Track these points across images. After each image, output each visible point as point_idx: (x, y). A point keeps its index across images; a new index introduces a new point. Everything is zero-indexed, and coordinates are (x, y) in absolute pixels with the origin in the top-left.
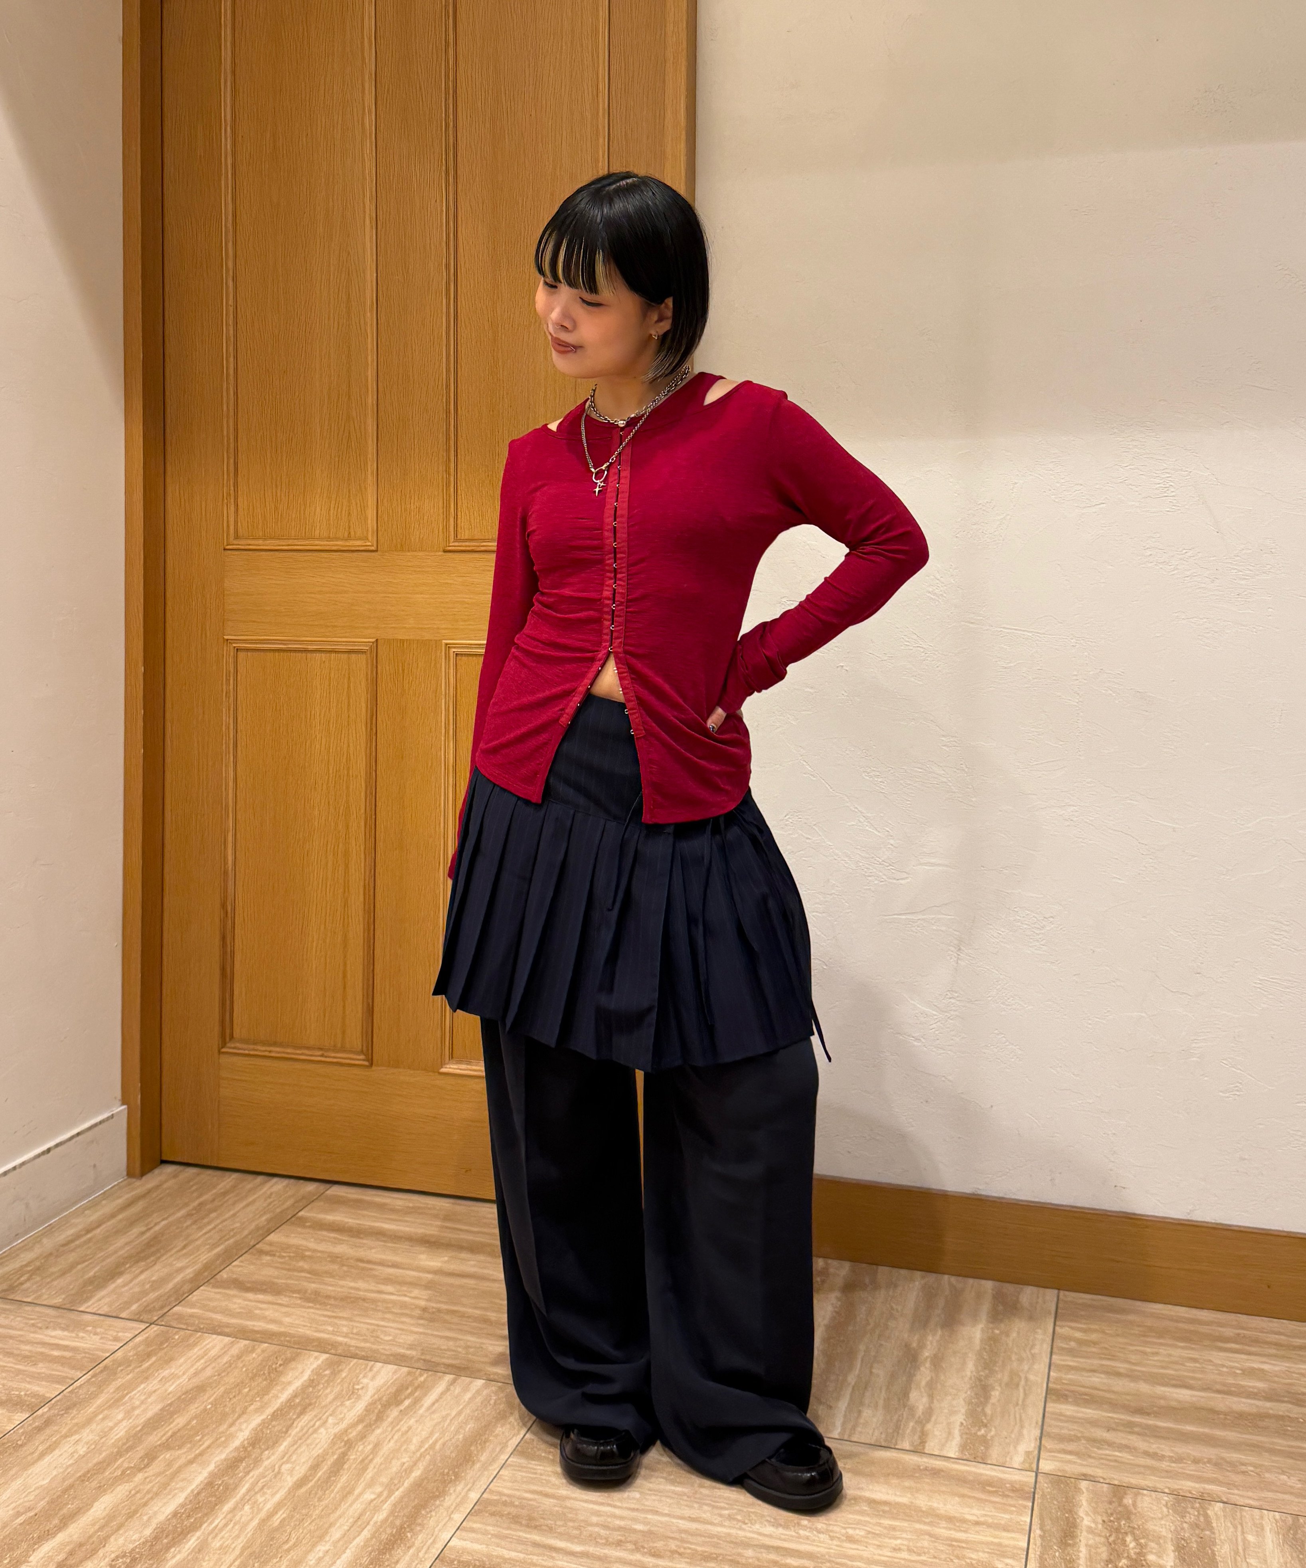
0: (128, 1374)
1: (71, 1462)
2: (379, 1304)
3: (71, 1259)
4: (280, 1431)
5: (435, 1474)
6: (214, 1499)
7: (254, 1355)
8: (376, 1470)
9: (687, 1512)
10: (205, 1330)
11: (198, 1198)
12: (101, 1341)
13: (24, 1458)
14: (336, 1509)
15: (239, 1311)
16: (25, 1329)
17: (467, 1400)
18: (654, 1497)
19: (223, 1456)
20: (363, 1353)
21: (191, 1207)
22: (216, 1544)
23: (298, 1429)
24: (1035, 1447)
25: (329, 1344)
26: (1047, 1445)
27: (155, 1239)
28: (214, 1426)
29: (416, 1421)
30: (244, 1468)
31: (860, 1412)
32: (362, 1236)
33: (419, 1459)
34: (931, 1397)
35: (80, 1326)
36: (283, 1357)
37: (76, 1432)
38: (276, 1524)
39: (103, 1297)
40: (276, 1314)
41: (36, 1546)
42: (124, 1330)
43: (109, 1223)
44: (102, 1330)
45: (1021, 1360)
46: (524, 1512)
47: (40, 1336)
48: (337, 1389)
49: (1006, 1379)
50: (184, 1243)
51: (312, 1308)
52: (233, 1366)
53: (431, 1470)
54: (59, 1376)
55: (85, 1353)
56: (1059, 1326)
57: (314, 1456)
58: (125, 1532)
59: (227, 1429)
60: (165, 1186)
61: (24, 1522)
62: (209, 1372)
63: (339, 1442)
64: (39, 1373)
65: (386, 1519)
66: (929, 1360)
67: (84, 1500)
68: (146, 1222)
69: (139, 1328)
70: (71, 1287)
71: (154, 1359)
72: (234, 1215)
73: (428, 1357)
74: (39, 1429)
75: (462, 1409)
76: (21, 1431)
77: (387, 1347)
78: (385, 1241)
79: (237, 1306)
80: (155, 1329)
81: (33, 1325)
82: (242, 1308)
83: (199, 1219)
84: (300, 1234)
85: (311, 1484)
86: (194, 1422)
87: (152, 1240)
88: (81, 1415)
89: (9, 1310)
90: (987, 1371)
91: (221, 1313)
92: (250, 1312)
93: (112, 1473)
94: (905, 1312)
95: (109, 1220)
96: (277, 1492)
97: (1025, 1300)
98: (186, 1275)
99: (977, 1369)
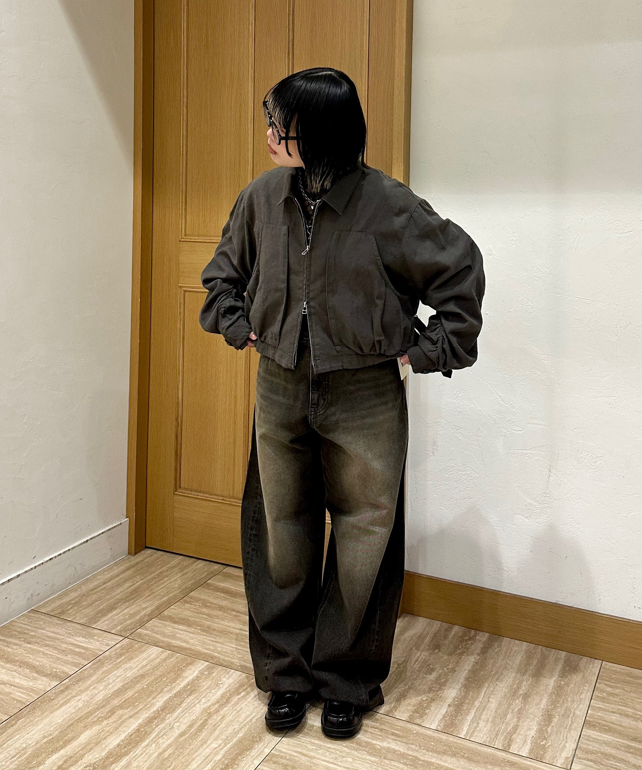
0: (110, 665)
1: (74, 711)
3: (93, 599)
4: (177, 704)
5: (249, 737)
6: (138, 739)
7: (172, 660)
8: (220, 731)
10: (151, 644)
11: (161, 568)
12: (100, 645)
13: (53, 706)
14: (197, 751)
15: (169, 634)
16: (66, 635)
18: (359, 762)
19: (147, 715)
20: (226, 664)
21: (156, 574)
22: (135, 764)
23: (186, 703)
24: (571, 755)
25: (210, 657)
26: (578, 754)
27: (136, 590)
28: (145, 698)
29: (245, 705)
30: (156, 723)
31: (478, 723)
32: (237, 597)
33: (243, 727)
34: (519, 718)
35: (92, 636)
36: (186, 662)
37: (79, 695)
38: (166, 756)
39: (105, 621)
40: (187, 638)
41: (50, 756)
42: (112, 640)
43: (114, 580)
44: (102, 639)
45: (573, 701)
46: (291, 763)
47: (72, 640)
48: (209, 683)
49: (562, 712)
50: (150, 593)
51: (205, 635)
52: (161, 665)
53: (248, 734)
54: (77, 663)
55: (92, 651)
57: (192, 720)
58: (93, 753)
59: (151, 700)
60: (146, 561)
61: (47, 741)
62: (148, 667)
63: (205, 713)
64: (67, 660)
65: (221, 759)
66: (522, 696)
67: (77, 733)
68: (133, 580)
69: (119, 639)
70: (91, 614)
71: (123, 657)
72: (176, 580)
74: (62, 691)
76: (54, 691)
79: (168, 631)
80: (127, 641)
81: (69, 633)
82: (171, 633)
83: (158, 581)
84: (207, 593)
85: (188, 735)
86: (137, 694)
87: (133, 591)
88: (83, 685)
89: (60, 624)
90: (553, 706)
91: (160, 634)
92: (174, 635)
93: (92, 719)
94: (513, 666)
95: (115, 578)
96: (170, 738)
97: (582, 665)
98: (146, 612)
99: (547, 704)
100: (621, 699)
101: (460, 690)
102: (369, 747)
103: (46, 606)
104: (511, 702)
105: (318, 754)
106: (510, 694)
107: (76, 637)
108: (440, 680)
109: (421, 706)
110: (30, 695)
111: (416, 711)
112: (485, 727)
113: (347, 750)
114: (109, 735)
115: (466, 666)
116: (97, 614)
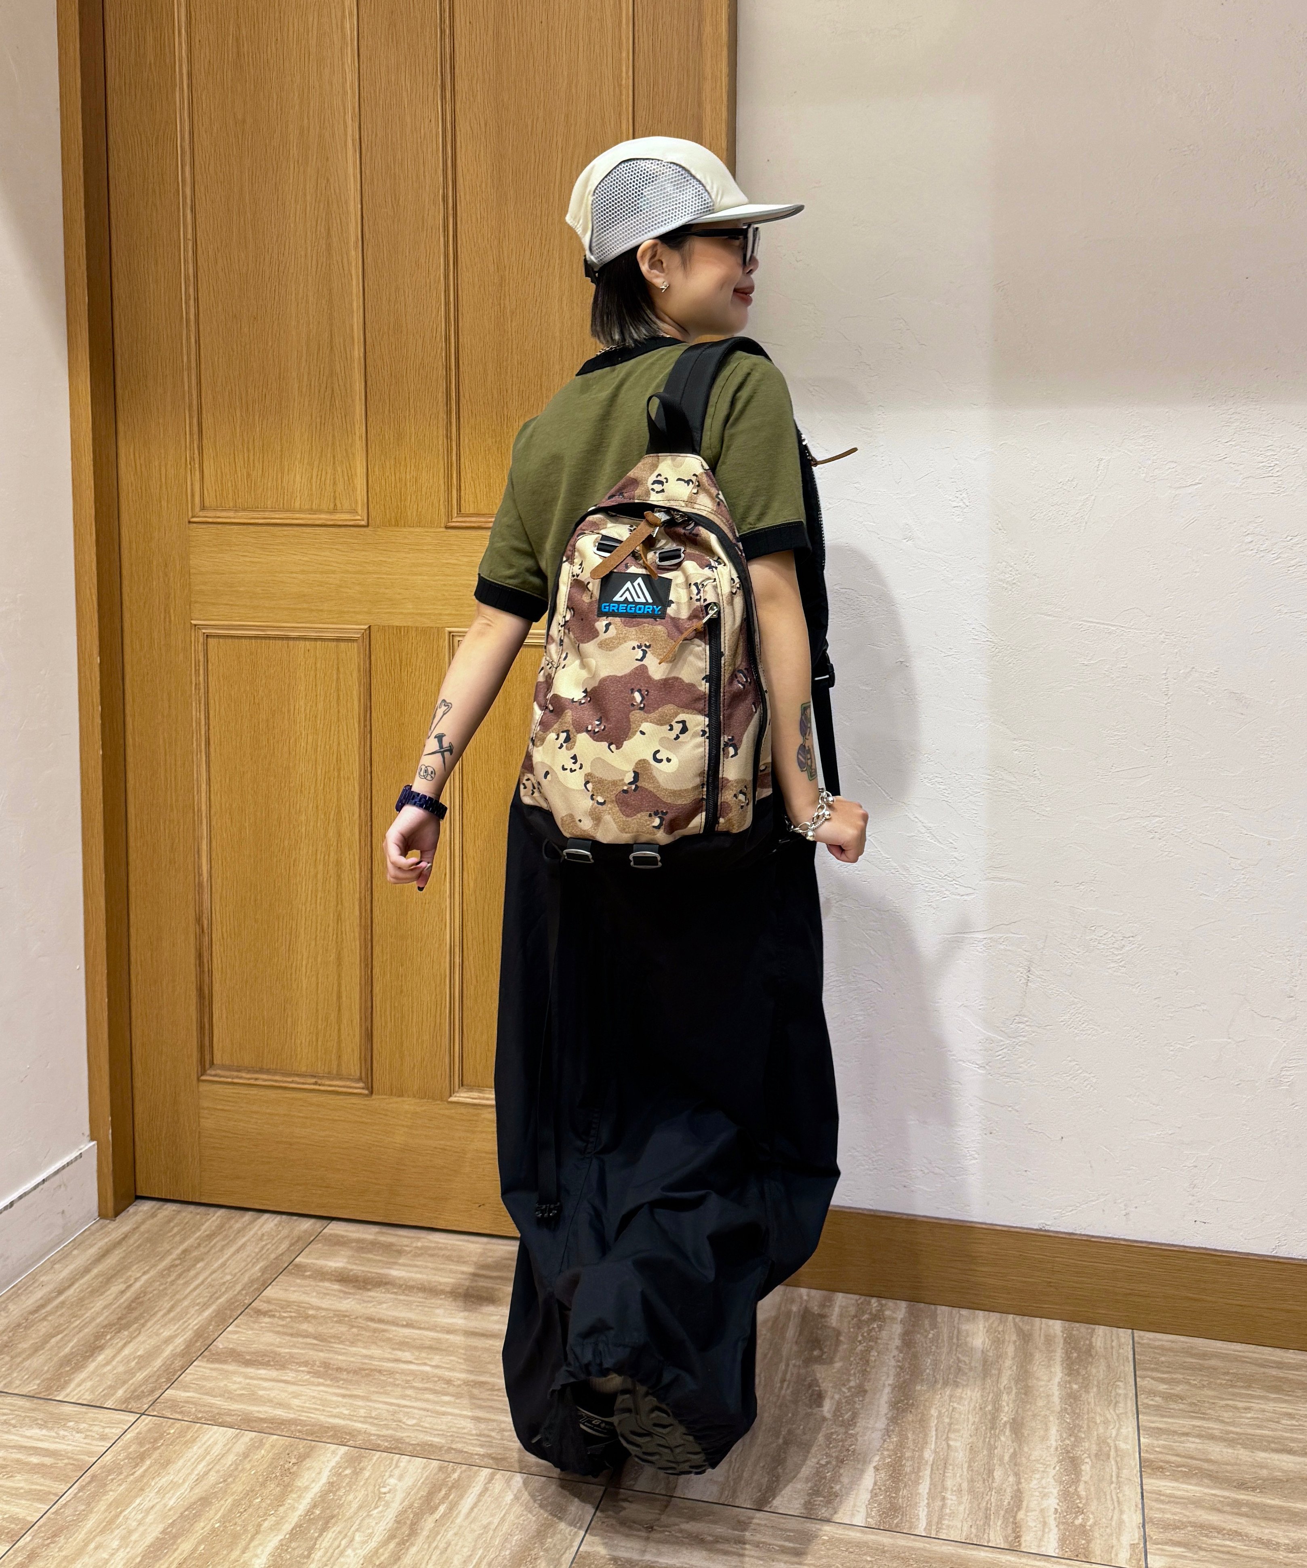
0: (120, 1485)
2: (397, 1376)
3: (44, 1330)
4: (302, 1556)
7: (263, 1452)
10: (203, 1421)
11: (181, 1242)
12: (86, 1441)
15: (239, 1392)
17: (509, 1502)
20: (386, 1444)
21: (174, 1256)
23: (323, 1550)
24: (1139, 1537)
25: (346, 1433)
26: (1151, 1534)
27: (137, 1300)
28: (225, 1552)
29: (456, 1534)
31: (944, 1499)
32: (369, 1287)
34: (1016, 1474)
35: (62, 1422)
36: (295, 1452)
39: (83, 1381)
40: (283, 1395)
42: (112, 1424)
43: (82, 1281)
44: (87, 1426)
45: (1106, 1422)
47: (16, 1438)
48: (361, 1495)
49: (1094, 1448)
50: (172, 1303)
51: (323, 1385)
52: (240, 1468)
54: (40, 1491)
55: (69, 1458)
56: (1143, 1377)
59: (240, 1556)
60: (143, 1228)
62: (212, 1478)
64: (17, 1489)
66: (1008, 1426)
68: (125, 1277)
69: (127, 1421)
70: (46, 1368)
71: (148, 1462)
72: (223, 1265)
73: (459, 1446)
75: (504, 1515)
77: (412, 1435)
78: (396, 1293)
79: (238, 1386)
80: (147, 1421)
81: (6, 1423)
82: (244, 1389)
83: (184, 1271)
84: (301, 1286)
86: (203, 1547)
87: (133, 1302)
88: (69, 1544)
90: (1073, 1439)
91: (220, 1396)
92: (253, 1394)
94: (973, 1364)
95: (82, 1276)
97: (1099, 1344)
98: (175, 1348)
99: (1061, 1436)
100: (1190, 1405)
101: (887, 1430)
104: (992, 1443)
106: (986, 1426)
107: (24, 1429)
108: (842, 1415)
109: (822, 1478)
111: (815, 1492)
112: (960, 1503)
115: (883, 1378)
116: (61, 1366)
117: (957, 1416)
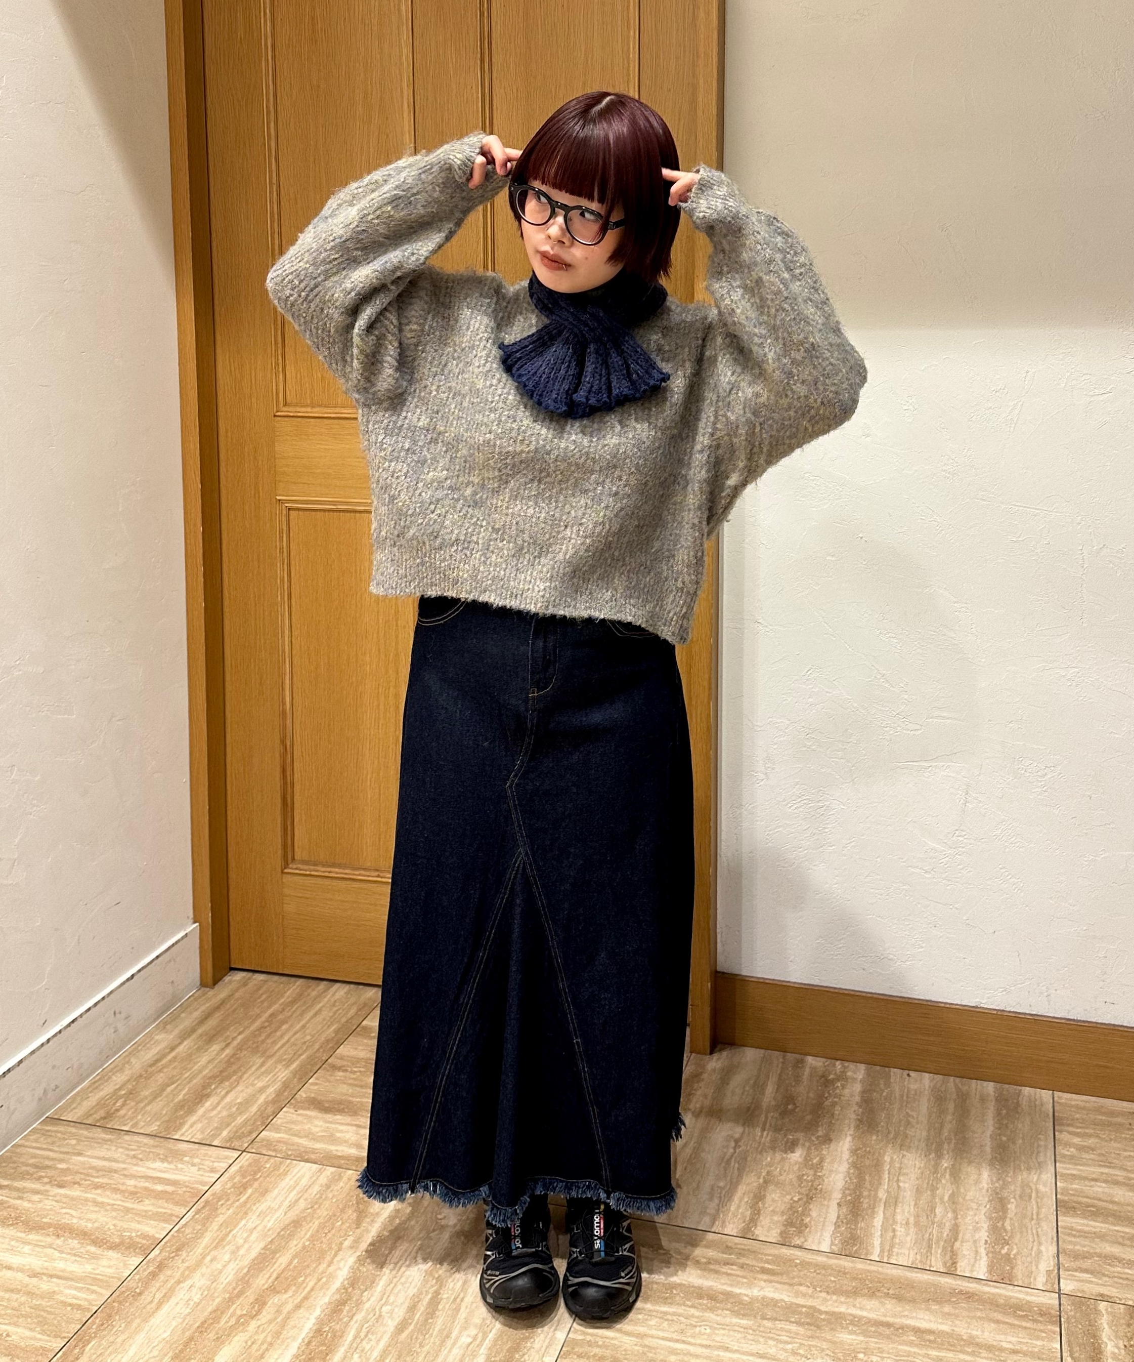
0: (229, 1209)
1: (188, 1310)
3: (160, 1081)
6: (324, 1348)
8: (468, 1310)
9: (754, 1348)
10: (292, 1157)
11: (268, 1008)
12: (201, 1173)
13: (144, 1308)
14: (438, 1355)
15: (320, 1134)
16: (129, 1161)
18: (723, 1332)
19: (326, 1300)
21: (263, 1019)
24: (1054, 1266)
26: (1064, 1263)
27: (235, 1056)
28: (315, 1265)
30: (348, 1312)
31: (894, 1230)
34: (954, 1211)
35: (178, 1156)
37: (189, 1277)
39: (195, 1123)
40: (356, 1137)
42: (219, 1159)
43: (189, 1040)
44: (199, 1160)
45: (1029, 1169)
46: (608, 1353)
47: (143, 1170)
48: (421, 1220)
49: (1019, 1191)
50: (263, 1059)
52: (324, 1197)
54: (165, 1213)
55: (187, 1187)
56: (1061, 1132)
57: (411, 1295)
59: (326, 1269)
60: (237, 995)
62: (302, 1204)
63: (431, 1279)
64: (146, 1211)
66: (948, 1171)
68: (224, 1037)
69: (233, 1156)
70: (164, 1112)
71: (250, 1191)
72: (303, 1027)
74: (154, 1275)
76: (137, 1277)
79: (319, 1129)
80: (247, 1157)
81: (134, 1157)
82: (324, 1131)
83: (271, 1033)
84: (364, 1045)
85: (411, 1328)
86: (296, 1261)
87: (232, 1057)
88: (190, 1257)
89: (110, 1140)
90: (1001, 1183)
91: (306, 1137)
92: (332, 1135)
93: (227, 1322)
94: (920, 1118)
96: (381, 1337)
97: (1024, 1103)
98: (268, 1096)
99: (992, 1181)
100: (1100, 1155)
101: (848, 1173)
102: (732, 1300)
103: (74, 1106)
104: (935, 1184)
105: (650, 1327)
106: (930, 1170)
107: (149, 1162)
108: (811, 1160)
109: (794, 1212)
110: (93, 1292)
111: (789, 1223)
112: (907, 1235)
113: (697, 1313)
114: (267, 1350)
115: (846, 1129)
116: (176, 1111)
117: (906, 1162)
